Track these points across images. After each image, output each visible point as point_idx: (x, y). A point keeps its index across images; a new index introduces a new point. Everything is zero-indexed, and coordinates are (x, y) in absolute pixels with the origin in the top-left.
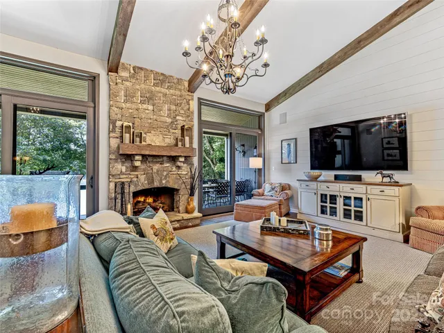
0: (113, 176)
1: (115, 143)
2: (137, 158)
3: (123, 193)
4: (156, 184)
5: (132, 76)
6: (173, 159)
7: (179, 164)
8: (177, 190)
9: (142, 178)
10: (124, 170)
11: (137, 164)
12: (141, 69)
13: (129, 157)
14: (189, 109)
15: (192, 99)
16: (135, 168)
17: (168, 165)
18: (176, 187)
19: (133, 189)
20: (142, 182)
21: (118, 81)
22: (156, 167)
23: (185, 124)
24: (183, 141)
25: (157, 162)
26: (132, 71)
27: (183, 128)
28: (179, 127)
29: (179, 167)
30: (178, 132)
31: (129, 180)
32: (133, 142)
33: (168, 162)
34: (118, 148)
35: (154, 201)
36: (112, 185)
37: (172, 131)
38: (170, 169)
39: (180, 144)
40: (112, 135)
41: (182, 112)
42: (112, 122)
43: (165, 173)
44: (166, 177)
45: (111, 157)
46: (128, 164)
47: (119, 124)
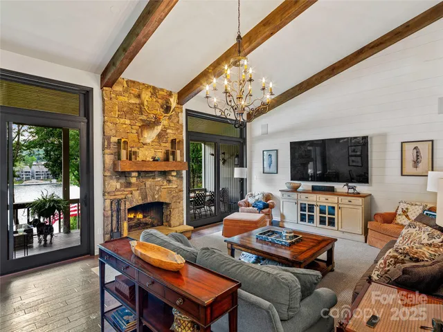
0: (109, 193)
1: (109, 159)
2: (134, 174)
3: (118, 210)
4: (149, 200)
5: (126, 91)
6: (164, 174)
7: (171, 178)
8: (168, 204)
9: (136, 194)
10: (118, 187)
11: (133, 180)
12: (134, 82)
13: (124, 174)
14: (178, 122)
15: (182, 112)
16: (129, 184)
17: (159, 179)
18: (167, 201)
19: (128, 206)
20: (137, 199)
21: (113, 95)
22: (149, 182)
23: (175, 137)
24: (174, 154)
25: (150, 177)
26: (126, 85)
27: (173, 142)
28: (169, 141)
29: (169, 181)
30: (168, 146)
31: (123, 197)
32: (130, 159)
33: (159, 177)
34: (115, 165)
35: (144, 217)
36: (108, 202)
37: (163, 144)
38: (161, 183)
39: (171, 157)
40: (107, 151)
41: (172, 125)
42: (105, 137)
43: (157, 188)
44: (158, 191)
45: (106, 174)
46: (122, 181)
47: (114, 139)
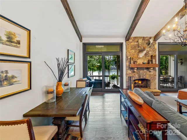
0: (127, 74)
1: (128, 64)
2: (135, 68)
3: (130, 80)
4: (141, 78)
5: (133, 41)
6: (148, 69)
7: (150, 70)
8: (149, 80)
9: (137, 75)
10: (130, 73)
11: (135, 71)
12: (136, 37)
13: (132, 69)
14: (154, 48)
15: (156, 44)
16: (134, 72)
17: (146, 70)
19: (133, 79)
20: (137, 77)
21: (129, 43)
22: (141, 72)
23: (152, 54)
24: (152, 61)
25: (142, 70)
26: (133, 39)
27: (152, 56)
28: (150, 56)
29: (150, 72)
30: (150, 58)
31: (132, 76)
32: (134, 64)
33: (145, 69)
34: (129, 65)
36: (127, 77)
37: (147, 58)
38: (146, 72)
39: (150, 62)
40: (127, 61)
41: (151, 50)
42: (127, 57)
43: (145, 74)
44: (145, 75)
45: (127, 68)
46: (132, 71)
47: (129, 57)
